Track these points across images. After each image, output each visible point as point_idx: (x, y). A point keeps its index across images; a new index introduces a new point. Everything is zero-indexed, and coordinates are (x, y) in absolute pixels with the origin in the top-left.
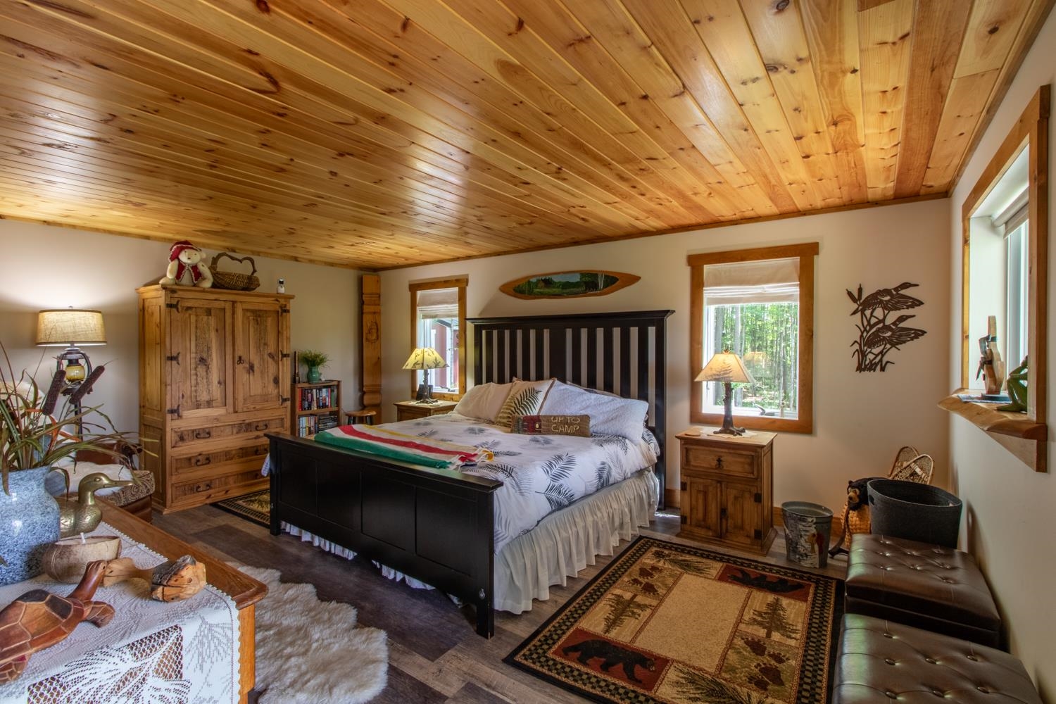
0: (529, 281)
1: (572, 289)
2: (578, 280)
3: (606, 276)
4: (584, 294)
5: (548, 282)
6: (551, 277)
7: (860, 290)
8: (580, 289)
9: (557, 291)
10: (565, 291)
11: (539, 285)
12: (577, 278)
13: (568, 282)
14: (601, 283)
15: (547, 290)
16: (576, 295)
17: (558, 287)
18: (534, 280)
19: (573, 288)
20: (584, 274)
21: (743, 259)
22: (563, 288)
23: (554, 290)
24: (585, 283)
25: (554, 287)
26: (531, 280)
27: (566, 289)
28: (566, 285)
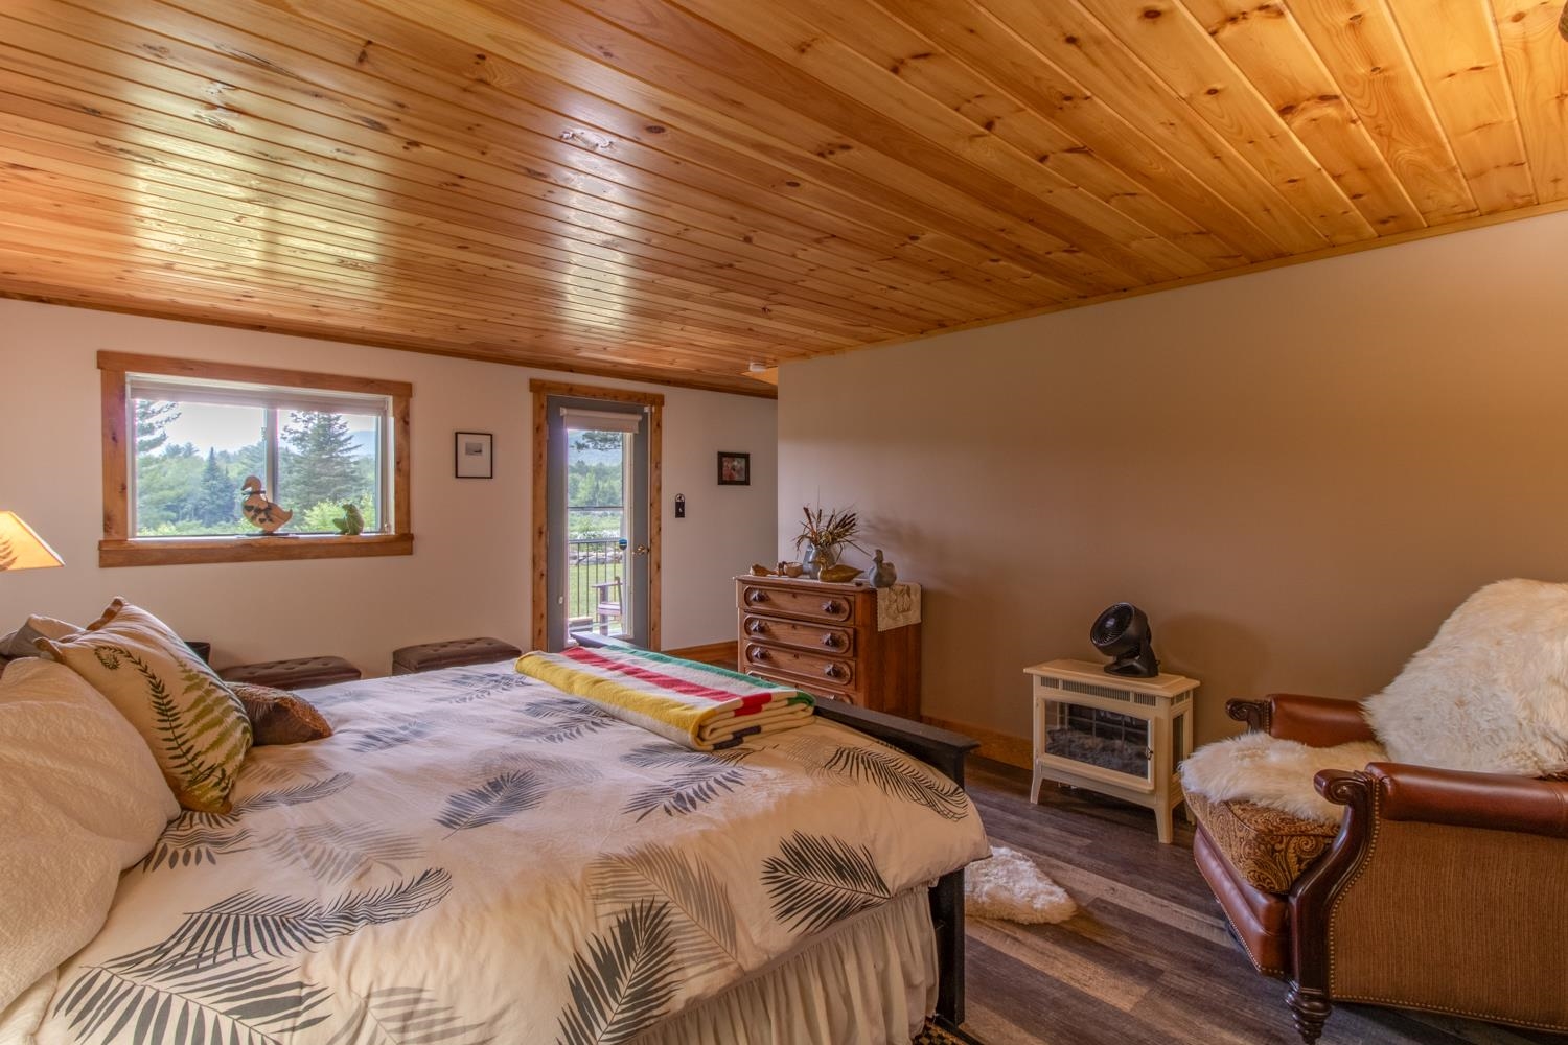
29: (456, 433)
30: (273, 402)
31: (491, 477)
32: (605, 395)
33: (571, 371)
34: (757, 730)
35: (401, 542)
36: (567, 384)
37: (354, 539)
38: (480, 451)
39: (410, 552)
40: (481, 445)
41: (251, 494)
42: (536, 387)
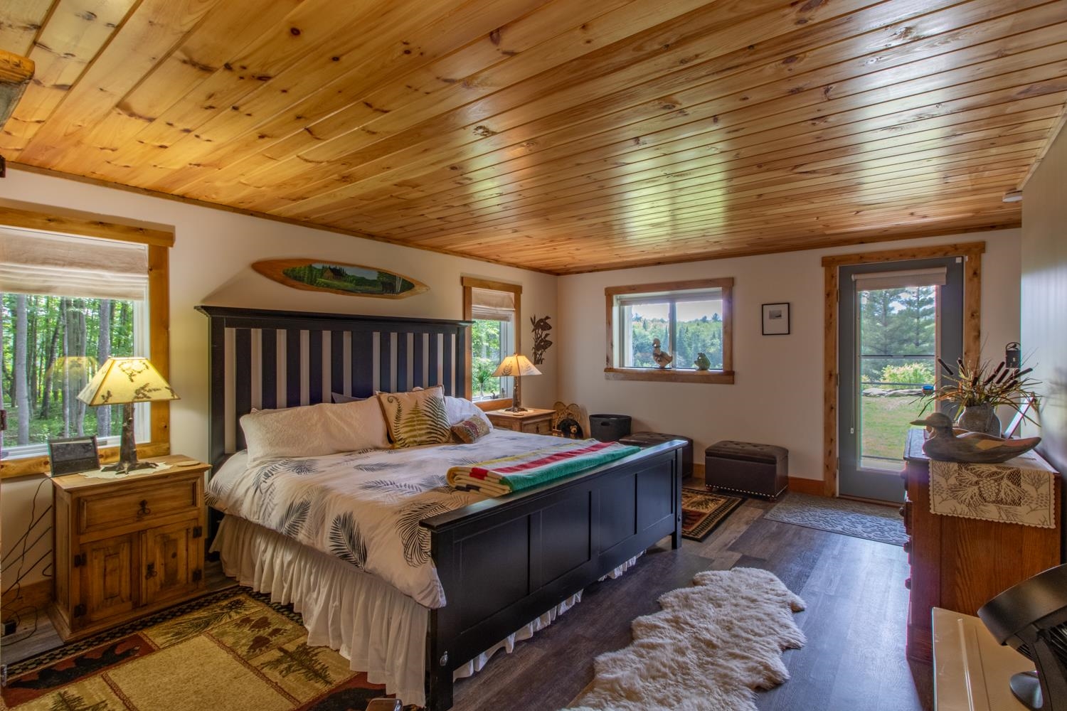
0: (311, 266)
1: (367, 287)
2: (376, 279)
3: (404, 280)
4: (379, 294)
5: (338, 273)
6: (343, 267)
7: (535, 318)
8: (376, 289)
9: (350, 286)
10: (359, 288)
11: (325, 274)
12: (373, 276)
13: (363, 278)
14: (398, 286)
15: (336, 283)
16: (371, 293)
17: (351, 282)
18: (319, 266)
19: (369, 286)
20: (382, 273)
21: (490, 288)
22: (357, 284)
23: (346, 284)
24: (383, 283)
25: (345, 281)
26: (314, 265)
27: (361, 285)
28: (361, 281)
29: (763, 305)
30: (672, 299)
31: (789, 333)
32: (901, 255)
33: (862, 243)
34: (477, 488)
35: (729, 376)
36: (858, 254)
37: (705, 372)
38: (780, 316)
39: (733, 383)
40: (781, 311)
41: (656, 347)
42: (827, 263)
